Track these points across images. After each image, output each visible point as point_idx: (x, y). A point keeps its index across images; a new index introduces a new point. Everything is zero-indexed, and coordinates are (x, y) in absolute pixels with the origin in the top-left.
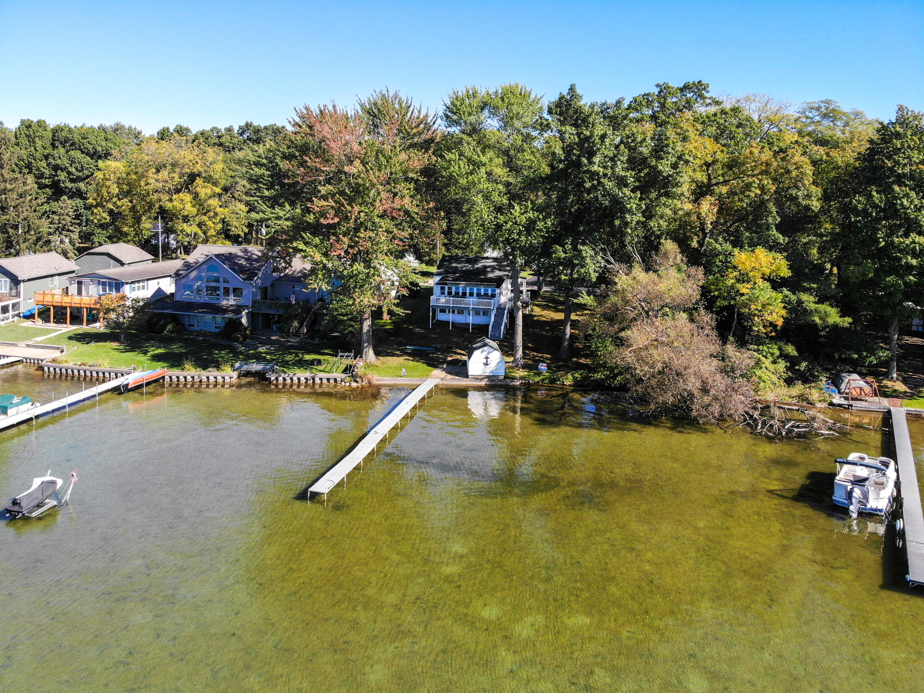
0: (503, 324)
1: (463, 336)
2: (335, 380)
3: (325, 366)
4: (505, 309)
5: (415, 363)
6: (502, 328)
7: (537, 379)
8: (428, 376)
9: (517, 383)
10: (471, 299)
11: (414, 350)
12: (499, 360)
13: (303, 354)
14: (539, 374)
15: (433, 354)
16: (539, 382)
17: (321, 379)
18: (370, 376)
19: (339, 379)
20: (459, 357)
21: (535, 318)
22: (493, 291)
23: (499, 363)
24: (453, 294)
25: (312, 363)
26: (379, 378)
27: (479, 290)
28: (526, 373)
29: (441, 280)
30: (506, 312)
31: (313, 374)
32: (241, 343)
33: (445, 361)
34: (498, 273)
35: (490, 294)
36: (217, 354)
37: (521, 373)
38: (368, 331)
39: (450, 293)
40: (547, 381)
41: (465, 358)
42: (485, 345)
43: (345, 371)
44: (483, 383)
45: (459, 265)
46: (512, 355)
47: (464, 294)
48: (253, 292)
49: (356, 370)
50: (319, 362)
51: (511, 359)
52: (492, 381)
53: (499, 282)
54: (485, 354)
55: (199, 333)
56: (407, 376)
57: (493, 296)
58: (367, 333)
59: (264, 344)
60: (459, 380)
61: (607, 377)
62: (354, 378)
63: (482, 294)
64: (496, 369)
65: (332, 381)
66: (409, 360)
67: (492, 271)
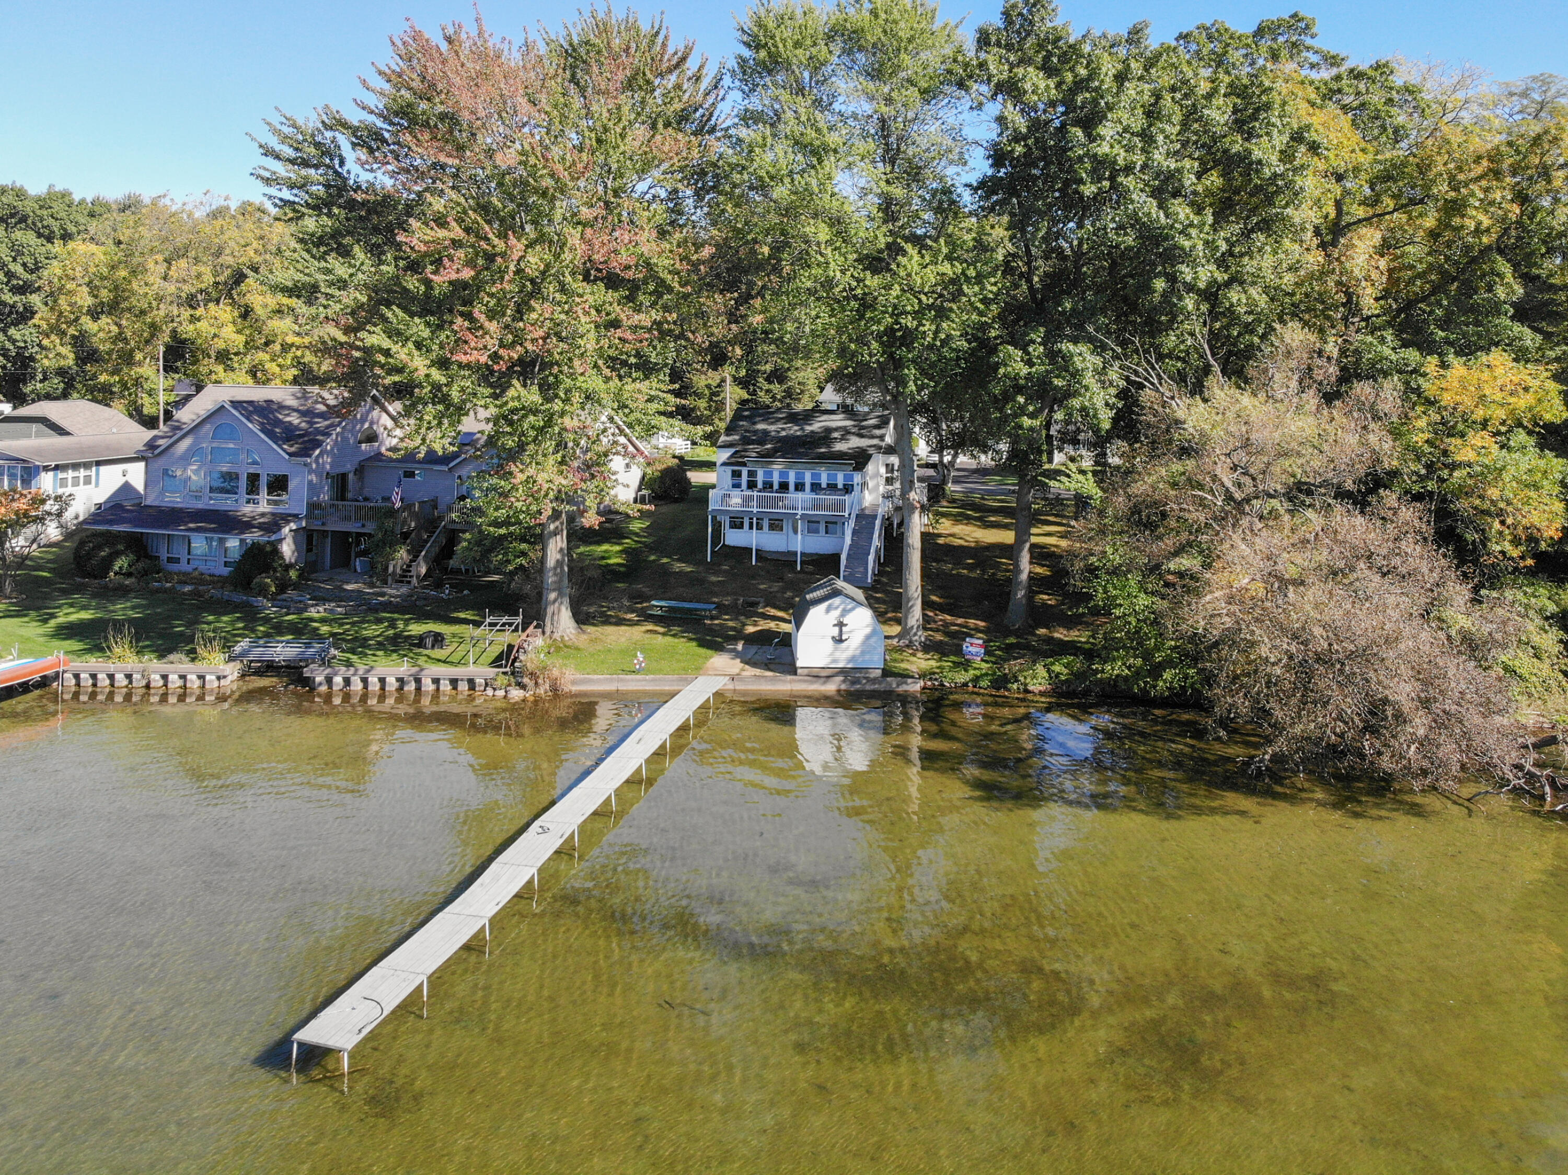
0: (873, 550)
1: (781, 579)
2: (471, 683)
3: (450, 649)
4: (875, 517)
5: (669, 639)
6: (871, 558)
7: (962, 677)
8: (699, 670)
9: (915, 687)
10: (800, 495)
11: (671, 609)
12: (868, 630)
13: (407, 622)
14: (966, 665)
15: (712, 618)
16: (965, 685)
17: (436, 681)
18: (556, 672)
19: (479, 681)
20: (772, 625)
21: (941, 541)
22: (849, 478)
23: (868, 637)
24: (760, 485)
25: (420, 641)
26: (579, 676)
27: (815, 476)
28: (933, 663)
29: (732, 456)
30: (878, 522)
31: (416, 669)
32: (273, 598)
33: (740, 635)
34: (855, 442)
35: (840, 486)
36: (209, 623)
37: (920, 663)
38: (559, 563)
39: (752, 485)
40: (985, 683)
41: (786, 627)
42: (836, 593)
43: (497, 662)
44: (831, 688)
45: (772, 428)
46: (898, 621)
47: (784, 487)
48: (310, 482)
49: (522, 657)
50: (438, 640)
51: (896, 630)
52: (853, 683)
53: (860, 459)
54: (835, 614)
55: (186, 578)
56: (646, 671)
57: (848, 489)
58: (555, 568)
59: (320, 599)
60: (772, 679)
61: (1138, 674)
62: (517, 676)
63: (824, 485)
64: (863, 653)
65: (463, 686)
66: (656, 632)
67: (843, 438)
